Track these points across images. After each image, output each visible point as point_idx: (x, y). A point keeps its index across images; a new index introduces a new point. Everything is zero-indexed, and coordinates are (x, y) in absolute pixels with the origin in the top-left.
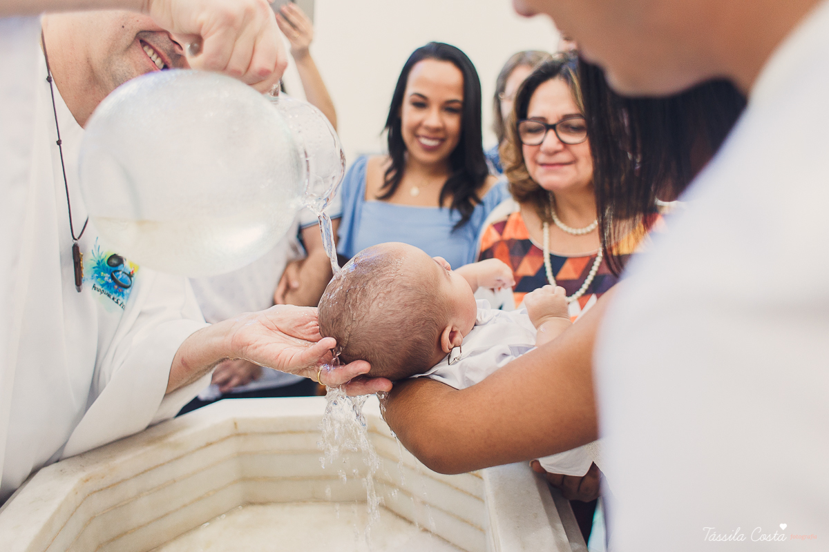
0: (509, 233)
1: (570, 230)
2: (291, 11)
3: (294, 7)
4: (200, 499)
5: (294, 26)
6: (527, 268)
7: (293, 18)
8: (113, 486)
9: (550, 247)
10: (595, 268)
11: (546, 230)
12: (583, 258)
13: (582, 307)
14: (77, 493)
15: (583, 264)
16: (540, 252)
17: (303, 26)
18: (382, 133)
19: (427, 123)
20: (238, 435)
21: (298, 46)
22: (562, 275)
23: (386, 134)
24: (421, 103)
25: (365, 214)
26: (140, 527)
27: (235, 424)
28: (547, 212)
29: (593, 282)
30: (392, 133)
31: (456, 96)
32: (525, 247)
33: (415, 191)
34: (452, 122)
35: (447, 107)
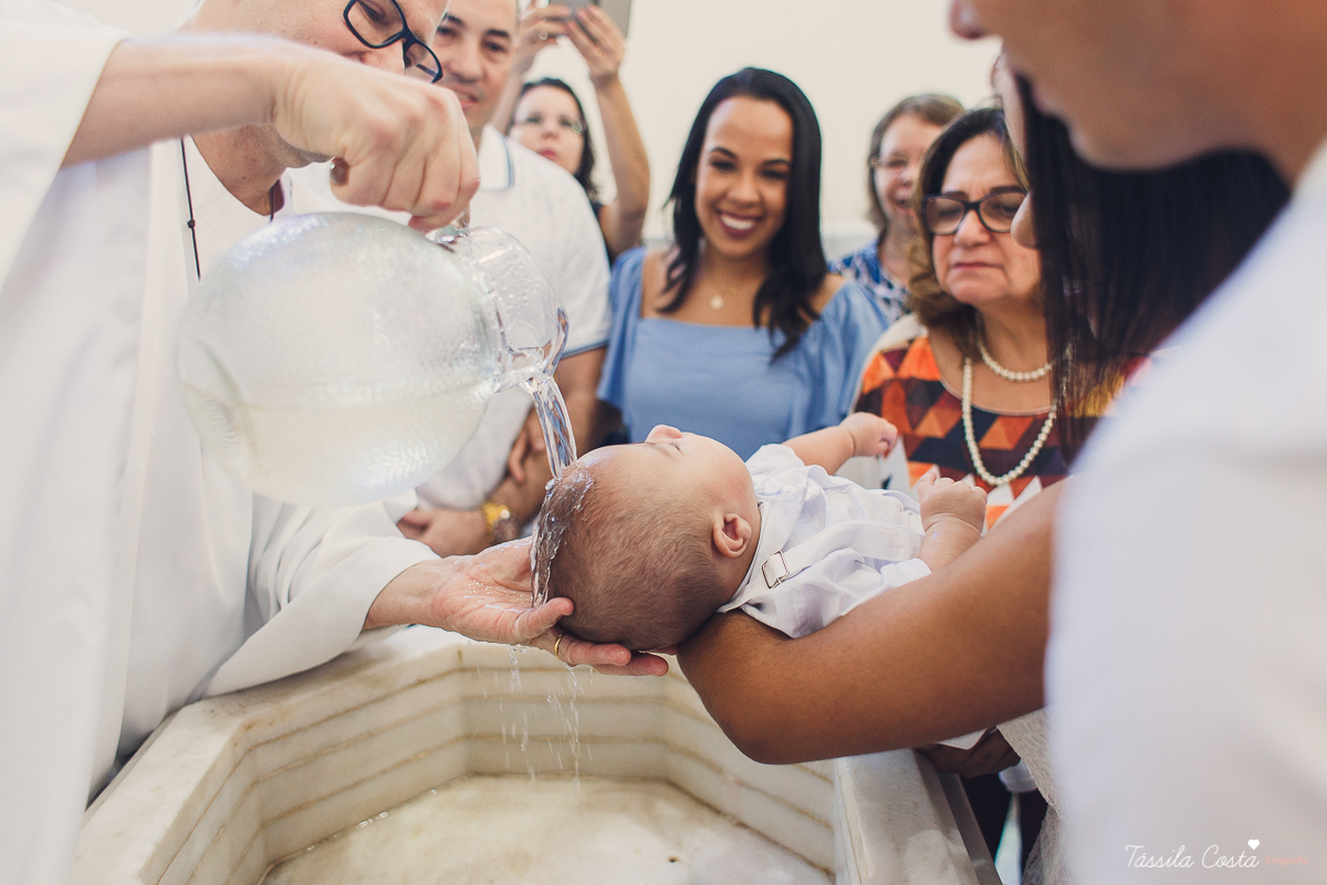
0: (910, 368)
1: (1005, 373)
2: (593, 18)
3: (597, 12)
4: (406, 762)
5: (594, 40)
6: (933, 425)
7: (594, 29)
8: (284, 737)
9: (973, 395)
10: (1042, 437)
11: (968, 370)
12: (1022, 417)
13: (1016, 494)
14: (236, 745)
15: (1021, 428)
16: (956, 403)
17: (608, 42)
18: (665, 205)
19: (733, 194)
20: (463, 670)
21: (598, 71)
22: (989, 441)
23: (671, 207)
24: (727, 163)
25: (641, 338)
26: (322, 799)
27: (460, 653)
28: (971, 340)
29: (1036, 458)
30: (679, 208)
31: (780, 153)
32: (932, 393)
33: (717, 302)
34: (774, 194)
35: (767, 171)
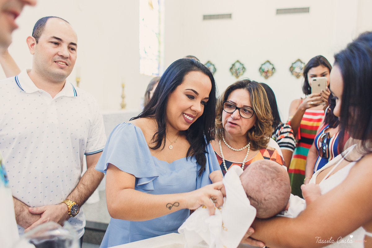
16: (221, 158)
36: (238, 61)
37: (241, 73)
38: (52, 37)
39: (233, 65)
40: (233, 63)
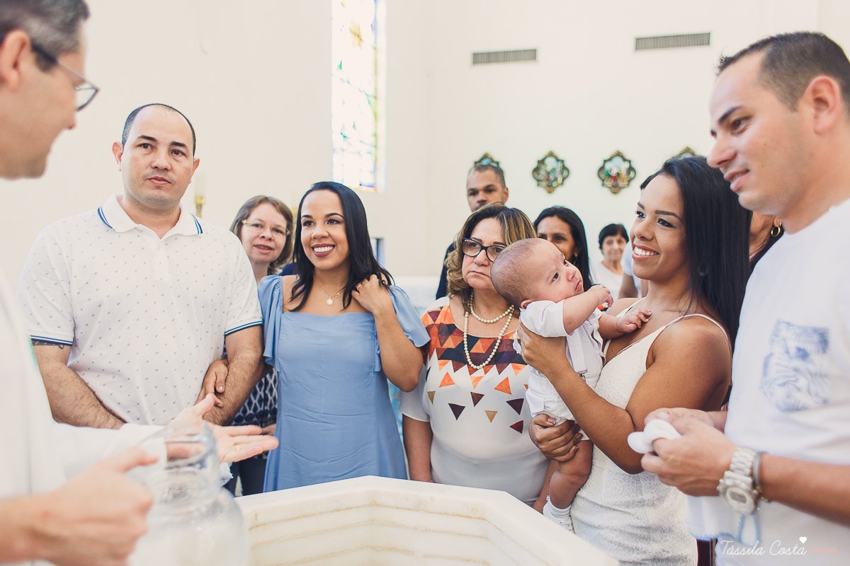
0: (441, 319)
1: (480, 319)
6: (450, 343)
9: (468, 330)
11: (466, 318)
12: (489, 339)
13: (487, 373)
15: (488, 344)
16: (461, 333)
22: (474, 350)
29: (494, 357)
36: (551, 154)
37: (560, 180)
38: (139, 137)
39: (541, 162)
40: (540, 158)
